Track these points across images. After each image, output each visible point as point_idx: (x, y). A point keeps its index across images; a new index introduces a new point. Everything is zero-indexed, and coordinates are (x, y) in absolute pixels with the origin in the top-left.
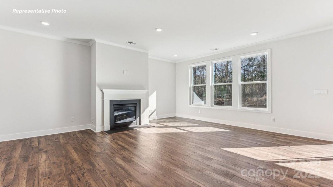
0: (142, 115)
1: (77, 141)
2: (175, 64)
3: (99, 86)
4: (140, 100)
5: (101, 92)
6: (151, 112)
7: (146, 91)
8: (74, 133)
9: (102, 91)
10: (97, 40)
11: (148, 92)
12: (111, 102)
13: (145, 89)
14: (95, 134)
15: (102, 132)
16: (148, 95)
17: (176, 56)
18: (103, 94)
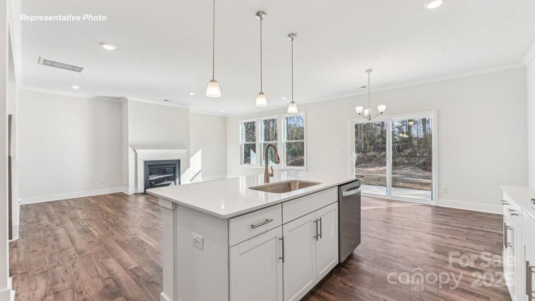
0: (181, 176)
1: (102, 216)
2: (225, 119)
3: (132, 147)
4: (179, 160)
5: (134, 153)
6: (195, 174)
7: (187, 150)
8: (105, 196)
9: (135, 151)
10: (129, 99)
11: (189, 152)
12: (146, 162)
13: (186, 149)
14: (128, 195)
15: (136, 194)
16: (189, 156)
17: (222, 111)
18: (136, 154)
